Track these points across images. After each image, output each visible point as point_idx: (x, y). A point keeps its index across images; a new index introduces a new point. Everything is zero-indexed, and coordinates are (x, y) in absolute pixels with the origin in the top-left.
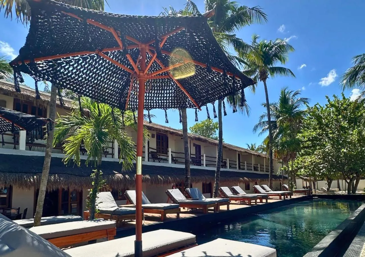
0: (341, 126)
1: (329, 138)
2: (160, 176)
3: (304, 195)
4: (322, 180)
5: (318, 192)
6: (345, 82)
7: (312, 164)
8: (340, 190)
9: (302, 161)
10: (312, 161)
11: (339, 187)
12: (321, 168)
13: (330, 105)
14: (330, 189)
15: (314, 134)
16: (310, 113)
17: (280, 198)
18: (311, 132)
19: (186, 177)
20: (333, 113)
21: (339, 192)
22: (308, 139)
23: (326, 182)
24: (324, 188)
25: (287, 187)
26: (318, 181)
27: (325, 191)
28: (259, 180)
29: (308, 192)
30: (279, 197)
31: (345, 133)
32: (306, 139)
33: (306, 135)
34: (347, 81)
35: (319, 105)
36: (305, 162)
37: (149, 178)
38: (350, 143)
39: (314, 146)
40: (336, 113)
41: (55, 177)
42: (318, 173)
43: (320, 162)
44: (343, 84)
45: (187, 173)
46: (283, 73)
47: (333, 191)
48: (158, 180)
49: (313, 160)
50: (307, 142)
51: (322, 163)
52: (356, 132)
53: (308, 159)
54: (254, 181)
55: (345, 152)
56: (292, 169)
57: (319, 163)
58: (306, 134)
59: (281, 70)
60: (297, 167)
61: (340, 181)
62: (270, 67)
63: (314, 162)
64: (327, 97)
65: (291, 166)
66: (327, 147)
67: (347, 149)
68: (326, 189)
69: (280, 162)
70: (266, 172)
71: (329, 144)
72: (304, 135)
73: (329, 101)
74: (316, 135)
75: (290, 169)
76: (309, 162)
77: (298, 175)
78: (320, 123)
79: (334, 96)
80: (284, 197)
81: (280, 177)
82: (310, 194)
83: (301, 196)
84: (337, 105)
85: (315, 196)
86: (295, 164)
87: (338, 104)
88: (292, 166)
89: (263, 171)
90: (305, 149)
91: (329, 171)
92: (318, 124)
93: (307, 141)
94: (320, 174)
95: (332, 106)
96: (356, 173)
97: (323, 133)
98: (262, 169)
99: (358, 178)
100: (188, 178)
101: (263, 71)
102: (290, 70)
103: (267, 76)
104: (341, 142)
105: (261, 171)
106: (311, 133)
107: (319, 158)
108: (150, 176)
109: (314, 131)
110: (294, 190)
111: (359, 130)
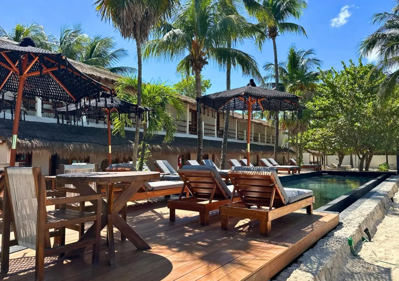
0: (355, 97)
1: (343, 108)
2: (169, 146)
3: (313, 171)
4: (332, 154)
5: (328, 168)
6: (362, 50)
7: (323, 137)
8: (352, 167)
9: (312, 134)
10: (323, 133)
11: (351, 163)
12: (333, 142)
13: (346, 72)
14: (341, 165)
15: (327, 103)
16: (323, 79)
17: (289, 173)
18: (323, 100)
19: (199, 149)
20: (349, 81)
21: (351, 169)
22: (320, 108)
23: (337, 157)
24: (334, 164)
25: (295, 162)
26: (328, 156)
27: (335, 167)
28: (262, 152)
29: (317, 168)
30: (287, 172)
31: (360, 104)
32: (317, 108)
33: (318, 104)
34: (365, 49)
35: (334, 70)
36: (315, 135)
37: (160, 148)
38: (364, 116)
39: (326, 116)
40: (352, 81)
41: (86, 145)
42: (329, 148)
43: (332, 135)
44: (360, 53)
45: (199, 145)
46: (294, 30)
47: (345, 168)
48: (168, 150)
49: (325, 133)
50: (318, 112)
51: (334, 137)
52: (370, 105)
53: (320, 132)
54: (256, 154)
55: (359, 127)
56: (301, 142)
57: (331, 137)
58: (318, 102)
59: (292, 26)
60: (306, 139)
61: (354, 156)
62: (281, 23)
63: (326, 135)
64: (343, 63)
65: (299, 138)
66: (340, 120)
67: (360, 123)
68: (336, 165)
69: (286, 133)
70: (267, 143)
71: (342, 117)
72: (315, 103)
73: (345, 67)
74: (329, 105)
75: (299, 142)
76: (321, 134)
77: (306, 149)
78: (334, 92)
79: (351, 61)
80: (293, 172)
81: (286, 150)
82: (319, 170)
83: (309, 172)
84: (353, 72)
85: (325, 172)
86: (304, 137)
87: (355, 71)
88: (301, 139)
89: (264, 142)
90: (316, 120)
91: (341, 146)
92: (332, 93)
93: (318, 110)
94: (331, 149)
95: (348, 73)
96: (370, 149)
97: (336, 103)
98: (262, 140)
99: (371, 154)
100: (201, 149)
101: (272, 28)
102: (302, 28)
103: (277, 33)
104: (355, 114)
105: (261, 141)
106: (324, 102)
107: (331, 131)
108: (161, 146)
109: (327, 99)
110: (302, 165)
111: (374, 103)
